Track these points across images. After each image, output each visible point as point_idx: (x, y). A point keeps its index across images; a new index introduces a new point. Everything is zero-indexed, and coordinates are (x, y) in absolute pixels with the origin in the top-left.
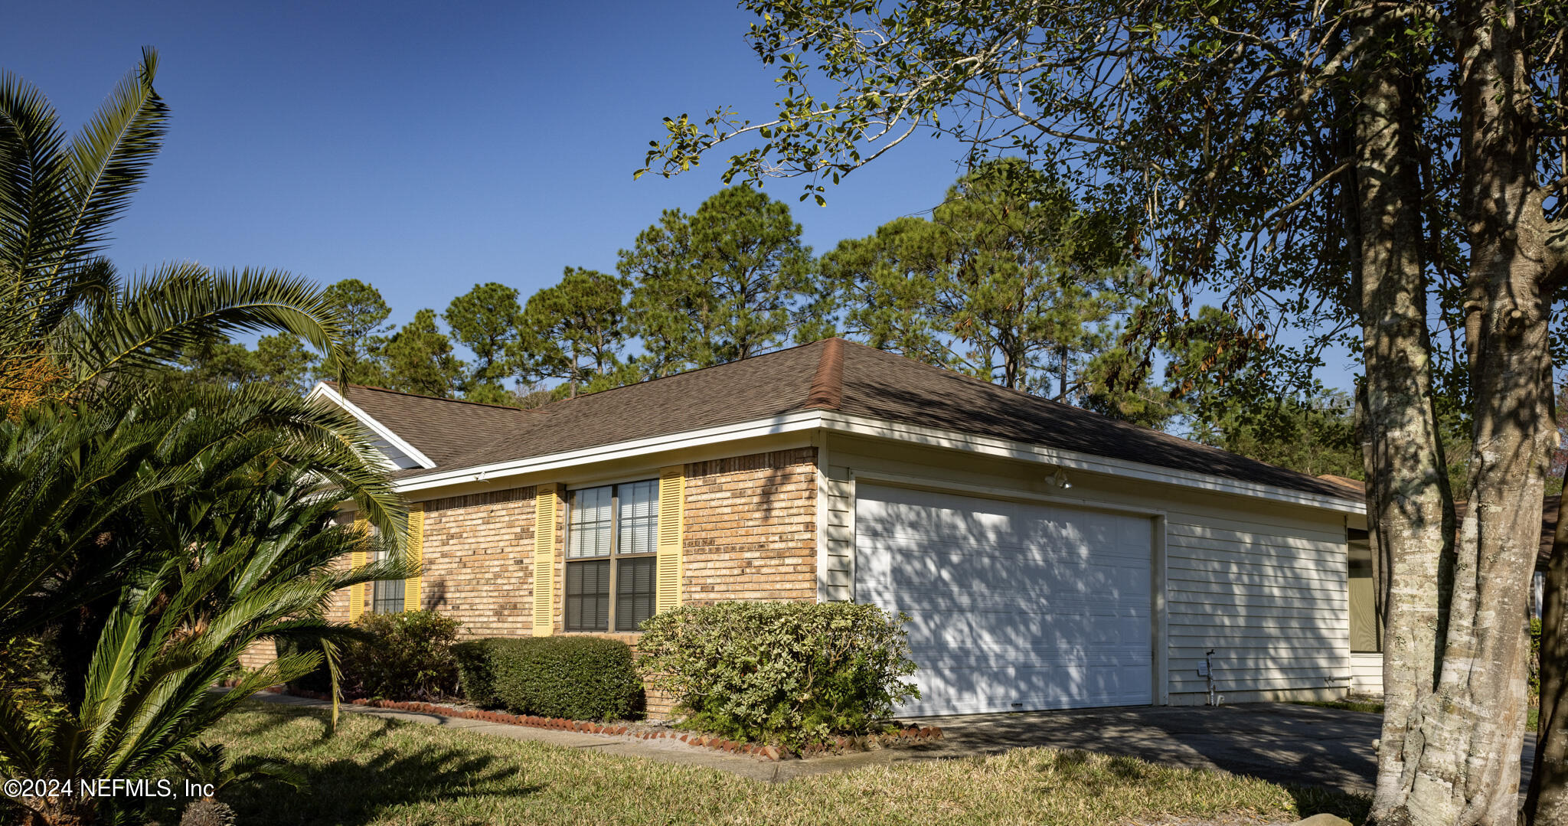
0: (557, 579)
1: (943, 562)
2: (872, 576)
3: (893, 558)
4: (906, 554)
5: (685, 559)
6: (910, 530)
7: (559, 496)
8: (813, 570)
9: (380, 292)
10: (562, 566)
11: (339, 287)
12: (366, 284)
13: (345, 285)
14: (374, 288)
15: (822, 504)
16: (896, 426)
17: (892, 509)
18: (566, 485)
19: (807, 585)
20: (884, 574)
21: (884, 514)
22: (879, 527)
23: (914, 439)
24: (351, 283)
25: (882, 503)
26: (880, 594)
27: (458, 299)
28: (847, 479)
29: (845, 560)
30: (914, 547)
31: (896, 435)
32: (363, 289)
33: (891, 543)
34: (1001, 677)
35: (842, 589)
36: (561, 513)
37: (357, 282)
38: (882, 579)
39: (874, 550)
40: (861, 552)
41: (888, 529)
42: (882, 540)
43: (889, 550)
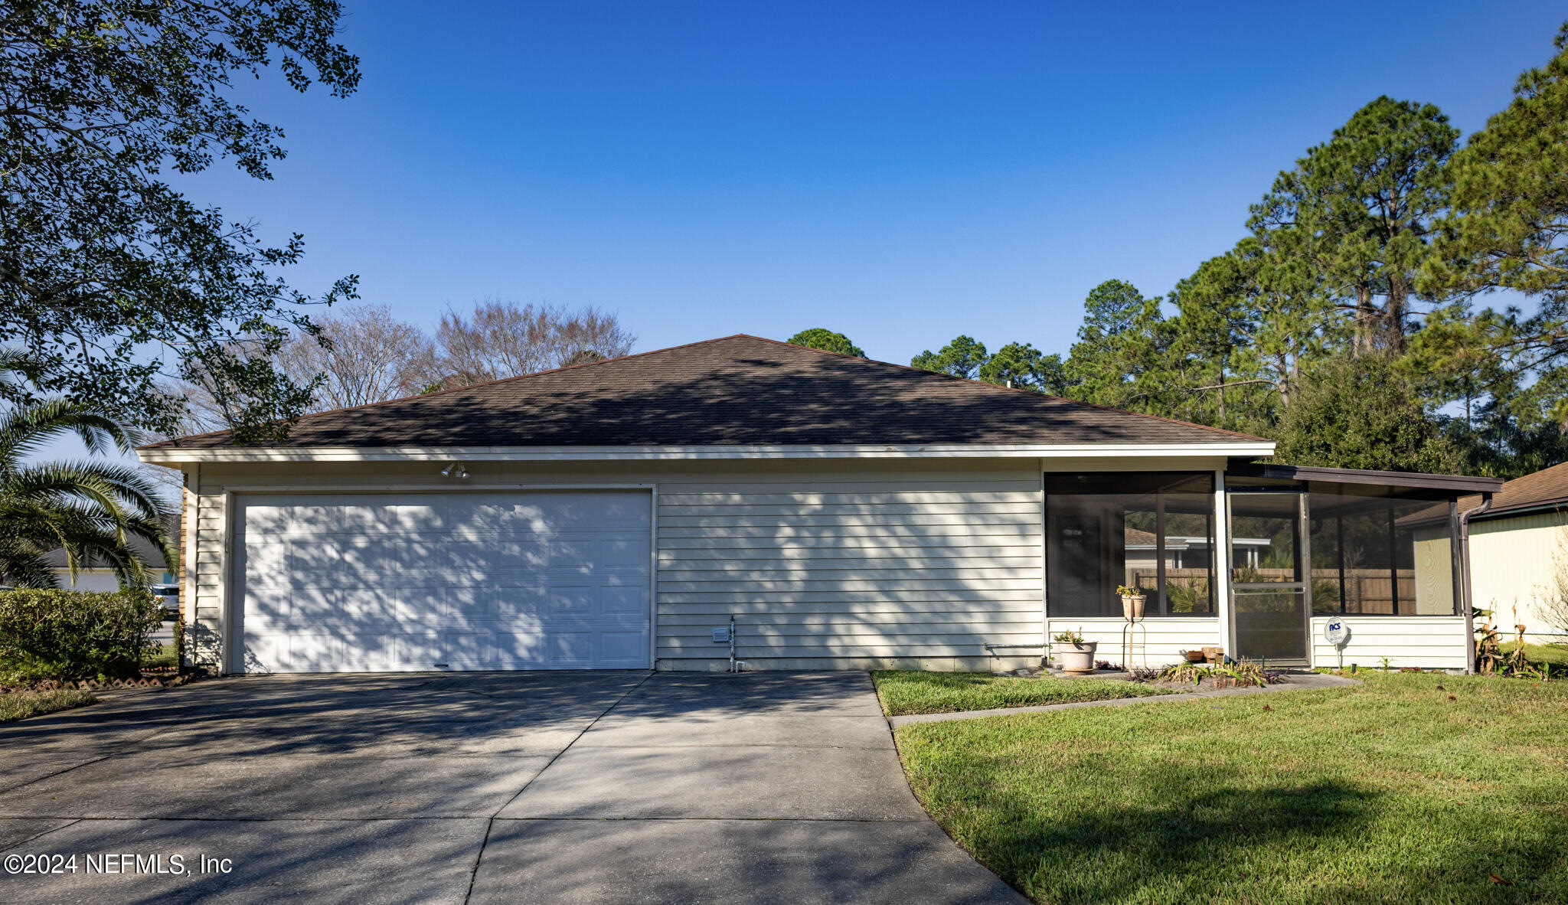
1: (345, 546)
2: (264, 564)
3: (287, 548)
4: (301, 544)
6: (305, 525)
15: (191, 516)
20: (277, 562)
21: (275, 516)
22: (271, 526)
26: (272, 578)
28: (220, 493)
29: (218, 554)
30: (310, 538)
33: (283, 536)
34: (419, 639)
38: (274, 564)
39: (266, 544)
40: (250, 547)
41: (280, 525)
42: (274, 536)
43: (282, 542)
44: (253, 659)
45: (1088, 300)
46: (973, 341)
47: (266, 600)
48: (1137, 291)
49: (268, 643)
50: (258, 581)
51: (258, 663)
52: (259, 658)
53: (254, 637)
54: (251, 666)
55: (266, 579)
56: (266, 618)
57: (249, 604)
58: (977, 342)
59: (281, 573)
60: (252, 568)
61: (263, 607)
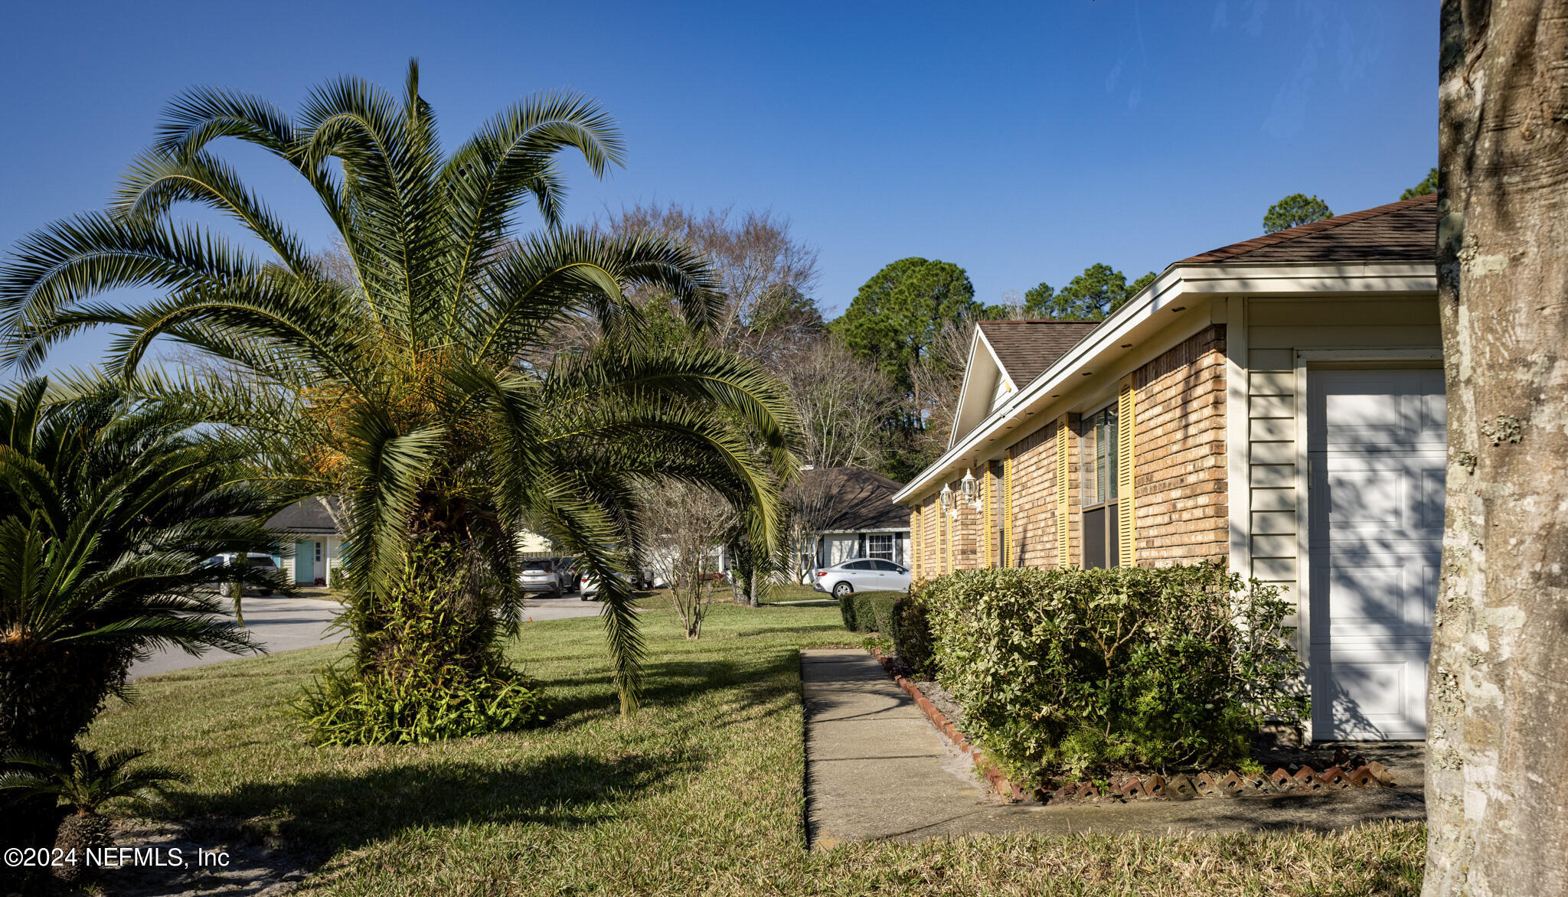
0: (1073, 534)
2: (1370, 518)
3: (1417, 487)
5: (1138, 503)
7: (1071, 429)
8: (1221, 511)
9: (1326, 203)
10: (1080, 517)
11: (1281, 206)
12: (1310, 197)
13: (1286, 203)
14: (1319, 199)
15: (1235, 412)
16: (1352, 271)
17: (1410, 406)
18: (1081, 415)
19: (1211, 536)
20: (1397, 513)
21: (1391, 416)
22: (1382, 439)
23: (1398, 285)
24: (1294, 199)
25: (1386, 398)
26: (1385, 545)
27: (1409, 191)
28: (1290, 367)
29: (1292, 495)
31: (1356, 285)
32: (1307, 203)
33: (1410, 461)
35: (1284, 540)
36: (1075, 451)
37: (1300, 196)
38: (1391, 520)
39: (1372, 480)
40: (1341, 483)
41: (1404, 439)
42: (1390, 462)
43: (1407, 472)
44: (1353, 711)
45: (1266, 219)
46: (1110, 270)
47: (1378, 595)
48: (1326, 208)
49: (1384, 684)
50: (1359, 554)
51: (1362, 722)
52: (1365, 710)
53: (1356, 672)
54: (1348, 727)
55: (1376, 550)
56: (1378, 631)
57: (1340, 602)
58: (1115, 271)
59: (1401, 534)
60: (1345, 526)
61: (1373, 611)
